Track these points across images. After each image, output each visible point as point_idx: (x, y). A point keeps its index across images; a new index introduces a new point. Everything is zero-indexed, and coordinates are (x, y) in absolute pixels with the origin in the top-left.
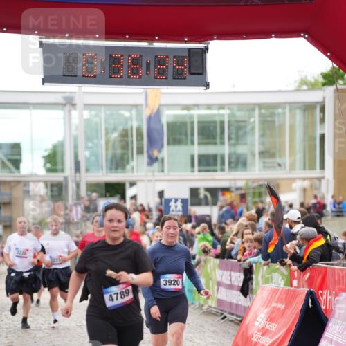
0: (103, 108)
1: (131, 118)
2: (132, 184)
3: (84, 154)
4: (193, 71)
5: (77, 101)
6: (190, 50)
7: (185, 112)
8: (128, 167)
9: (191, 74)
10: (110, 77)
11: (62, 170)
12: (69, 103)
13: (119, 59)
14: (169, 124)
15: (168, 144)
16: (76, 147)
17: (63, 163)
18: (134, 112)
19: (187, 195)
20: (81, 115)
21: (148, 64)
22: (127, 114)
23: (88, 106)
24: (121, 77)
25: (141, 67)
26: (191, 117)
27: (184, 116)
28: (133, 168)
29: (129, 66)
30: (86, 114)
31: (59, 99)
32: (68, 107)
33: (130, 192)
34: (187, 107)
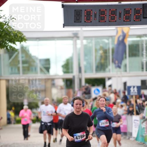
0: (94, 39)
1: (109, 43)
2: (109, 79)
3: (83, 64)
4: (145, 16)
5: (80, 35)
6: (143, 4)
7: (138, 39)
8: (107, 69)
9: (144, 18)
10: (99, 22)
11: (72, 72)
12: (76, 36)
13: (104, 12)
14: (129, 46)
15: (129, 56)
16: (79, 60)
17: (72, 68)
18: (110, 40)
19: (139, 84)
20: (82, 42)
21: (120, 14)
22: (106, 41)
23: (86, 38)
24: (105, 22)
25: (116, 15)
26: (142, 41)
27: (138, 41)
28: (109, 70)
29: (110, 16)
30: (85, 42)
31: (70, 35)
32: (75, 39)
33: (108, 83)
34: (140, 36)
